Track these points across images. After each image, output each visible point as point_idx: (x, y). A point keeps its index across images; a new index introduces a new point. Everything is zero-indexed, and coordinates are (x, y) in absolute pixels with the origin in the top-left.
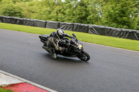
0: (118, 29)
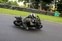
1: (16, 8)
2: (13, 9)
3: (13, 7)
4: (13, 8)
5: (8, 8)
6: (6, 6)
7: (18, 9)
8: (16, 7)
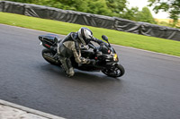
0: (64, 11)
1: (150, 30)
2: (140, 33)
3: (140, 27)
4: (140, 30)
5: (124, 29)
6: (119, 24)
7: (155, 32)
8: (147, 28)
